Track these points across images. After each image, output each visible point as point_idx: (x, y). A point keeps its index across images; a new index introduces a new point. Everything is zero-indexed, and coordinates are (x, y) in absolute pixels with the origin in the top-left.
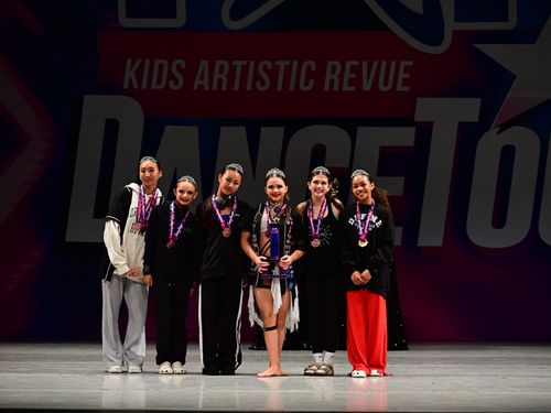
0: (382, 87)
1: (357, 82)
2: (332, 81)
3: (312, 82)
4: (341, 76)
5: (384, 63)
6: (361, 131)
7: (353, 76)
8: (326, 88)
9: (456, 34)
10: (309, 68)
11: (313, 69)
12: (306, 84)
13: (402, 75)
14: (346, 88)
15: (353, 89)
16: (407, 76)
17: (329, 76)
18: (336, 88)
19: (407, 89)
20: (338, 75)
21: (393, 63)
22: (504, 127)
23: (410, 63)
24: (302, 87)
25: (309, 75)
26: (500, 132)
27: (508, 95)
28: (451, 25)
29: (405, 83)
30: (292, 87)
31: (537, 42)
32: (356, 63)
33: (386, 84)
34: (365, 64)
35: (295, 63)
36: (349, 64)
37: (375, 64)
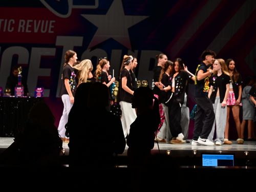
0: (42, 31)
1: (32, 29)
2: (21, 28)
3: (13, 28)
4: (25, 26)
5: (43, 21)
6: (34, 49)
7: (30, 26)
8: (19, 31)
9: (73, 10)
10: (12, 22)
11: (14, 22)
12: (11, 29)
13: (51, 26)
14: (27, 31)
15: (30, 31)
16: (53, 27)
17: (20, 26)
18: (23, 31)
19: (52, 32)
20: (24, 26)
21: (47, 22)
22: (92, 49)
23: (54, 21)
24: (9, 30)
25: (12, 25)
26: (91, 51)
27: (95, 36)
28: (71, 6)
29: (52, 29)
30: (4, 30)
31: (107, 14)
32: (31, 21)
33: (44, 30)
34: (35, 21)
35: (6, 20)
36: (28, 21)
37: (40, 21)
